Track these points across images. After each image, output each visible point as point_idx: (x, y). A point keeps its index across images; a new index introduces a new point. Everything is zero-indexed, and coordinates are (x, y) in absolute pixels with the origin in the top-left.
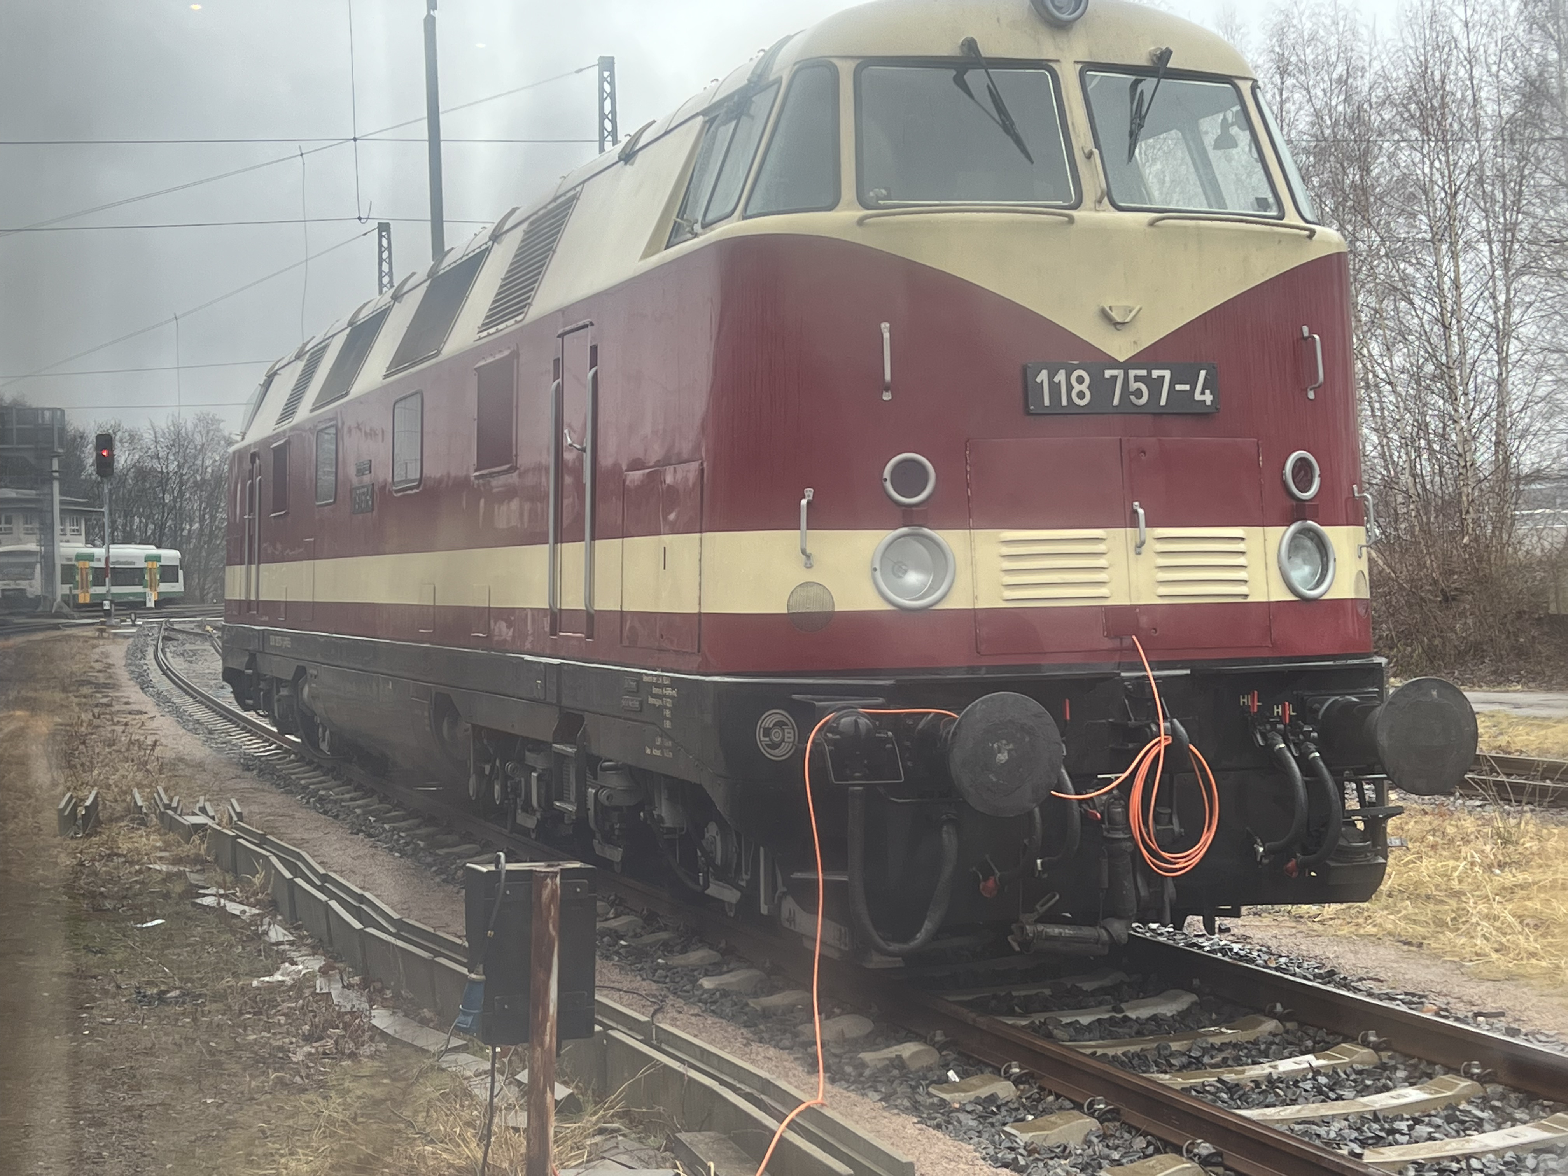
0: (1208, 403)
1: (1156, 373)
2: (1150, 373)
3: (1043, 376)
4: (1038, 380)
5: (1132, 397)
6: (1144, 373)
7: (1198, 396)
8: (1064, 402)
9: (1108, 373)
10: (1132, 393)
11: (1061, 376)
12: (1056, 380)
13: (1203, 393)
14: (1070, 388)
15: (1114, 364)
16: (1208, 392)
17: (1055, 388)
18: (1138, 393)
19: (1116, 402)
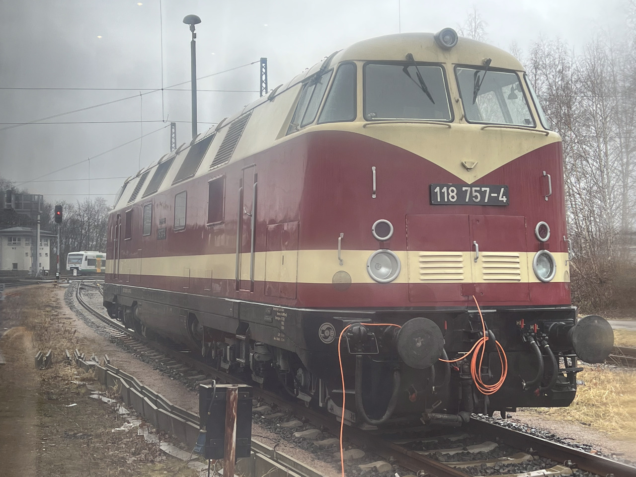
0: (505, 201)
1: (483, 189)
2: (481, 189)
3: (437, 189)
4: (435, 191)
5: (474, 199)
6: (478, 189)
7: (500, 199)
8: (446, 200)
9: (464, 189)
10: (474, 197)
11: (445, 189)
12: (443, 191)
13: (502, 197)
14: (448, 194)
15: (467, 185)
16: (504, 197)
17: (442, 194)
18: (476, 197)
19: (467, 200)
